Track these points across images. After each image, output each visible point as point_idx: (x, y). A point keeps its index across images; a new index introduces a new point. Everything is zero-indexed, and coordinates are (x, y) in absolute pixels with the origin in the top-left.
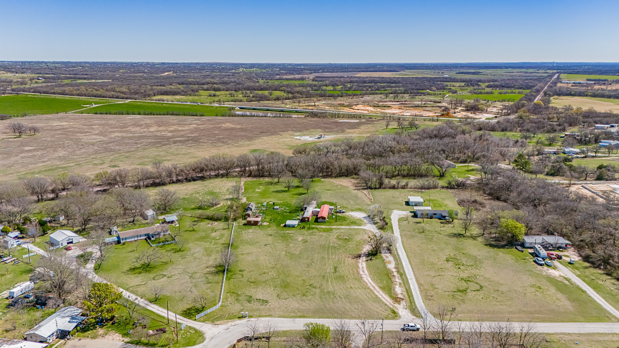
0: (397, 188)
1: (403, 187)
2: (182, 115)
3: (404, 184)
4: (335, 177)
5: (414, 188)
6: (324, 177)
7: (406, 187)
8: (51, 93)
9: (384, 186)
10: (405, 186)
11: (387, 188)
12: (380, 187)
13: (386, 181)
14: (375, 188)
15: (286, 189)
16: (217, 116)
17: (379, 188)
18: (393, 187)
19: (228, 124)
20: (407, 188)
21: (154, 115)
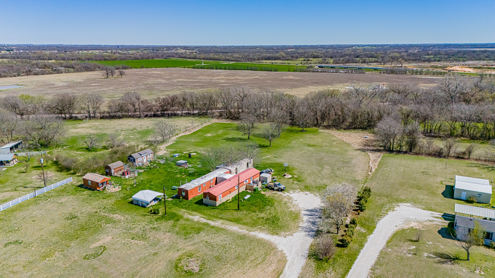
0: (447, 156)
1: (459, 157)
2: (259, 70)
3: (463, 150)
4: (345, 129)
5: (485, 161)
6: (328, 127)
7: (466, 157)
8: (188, 58)
9: (416, 150)
10: (464, 153)
11: (422, 154)
12: (411, 151)
13: (423, 141)
14: (399, 152)
15: (246, 137)
16: (289, 71)
17: (405, 153)
18: (439, 154)
19: (290, 76)
20: (469, 158)
21: (236, 70)
